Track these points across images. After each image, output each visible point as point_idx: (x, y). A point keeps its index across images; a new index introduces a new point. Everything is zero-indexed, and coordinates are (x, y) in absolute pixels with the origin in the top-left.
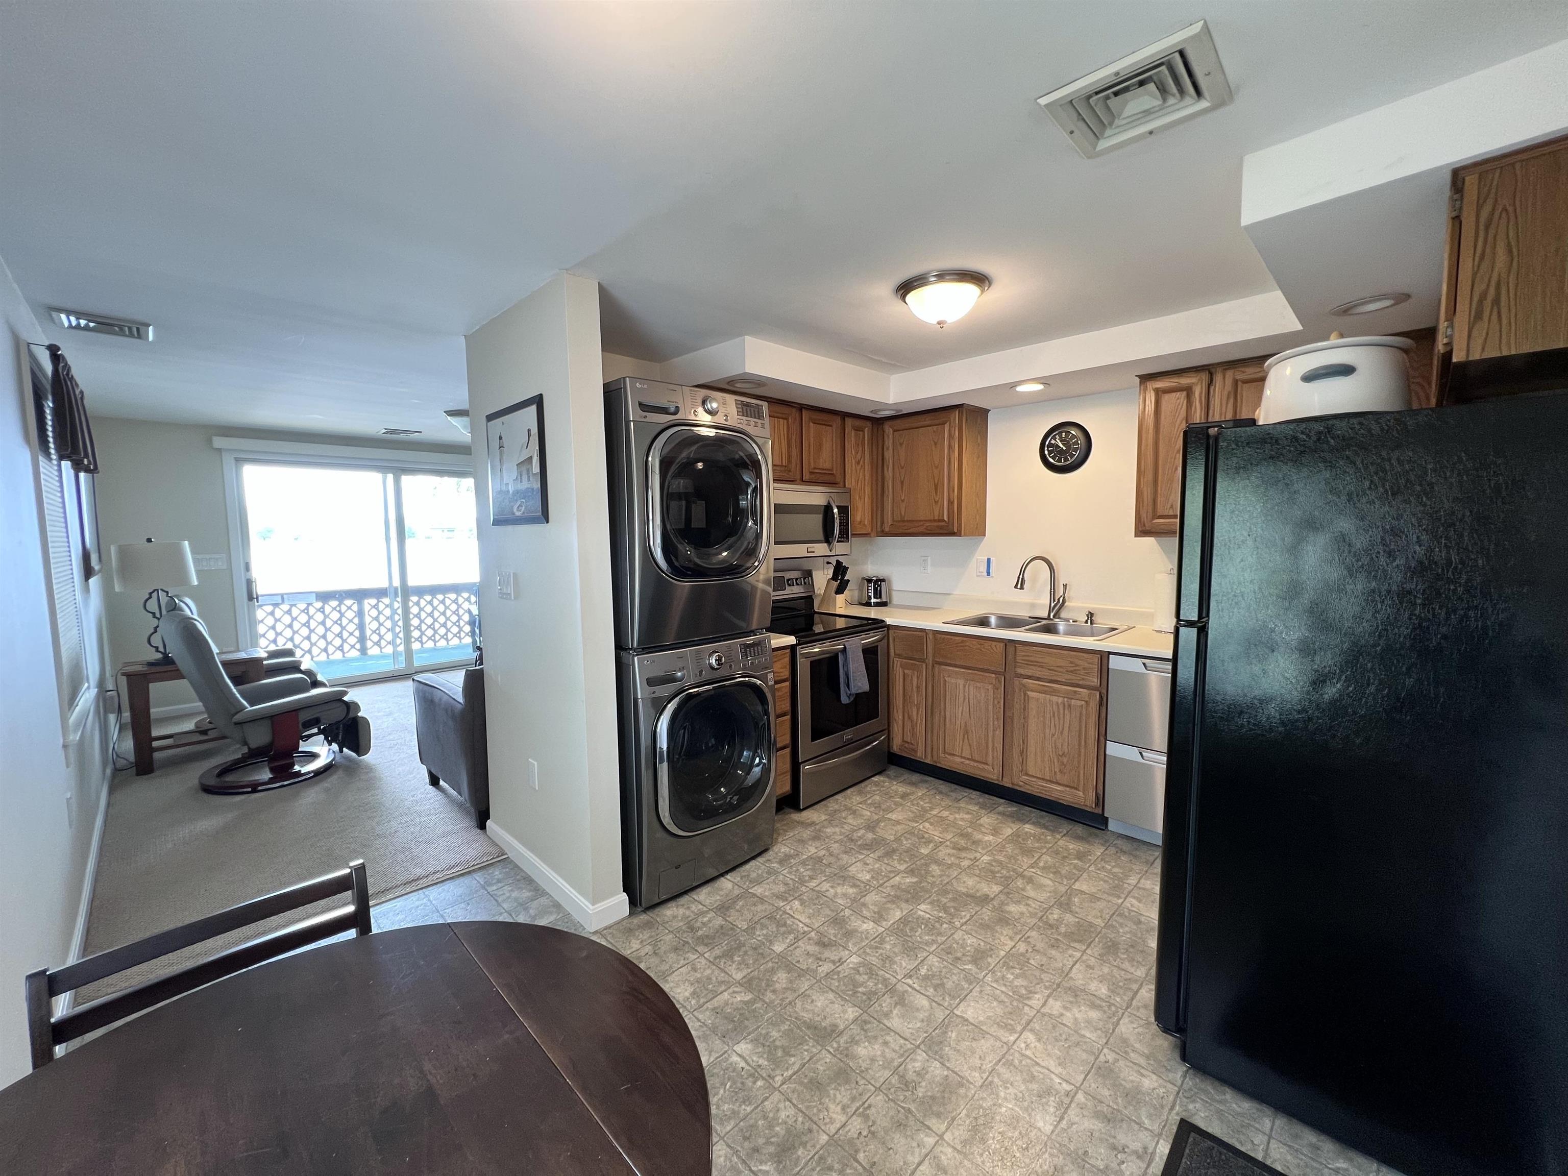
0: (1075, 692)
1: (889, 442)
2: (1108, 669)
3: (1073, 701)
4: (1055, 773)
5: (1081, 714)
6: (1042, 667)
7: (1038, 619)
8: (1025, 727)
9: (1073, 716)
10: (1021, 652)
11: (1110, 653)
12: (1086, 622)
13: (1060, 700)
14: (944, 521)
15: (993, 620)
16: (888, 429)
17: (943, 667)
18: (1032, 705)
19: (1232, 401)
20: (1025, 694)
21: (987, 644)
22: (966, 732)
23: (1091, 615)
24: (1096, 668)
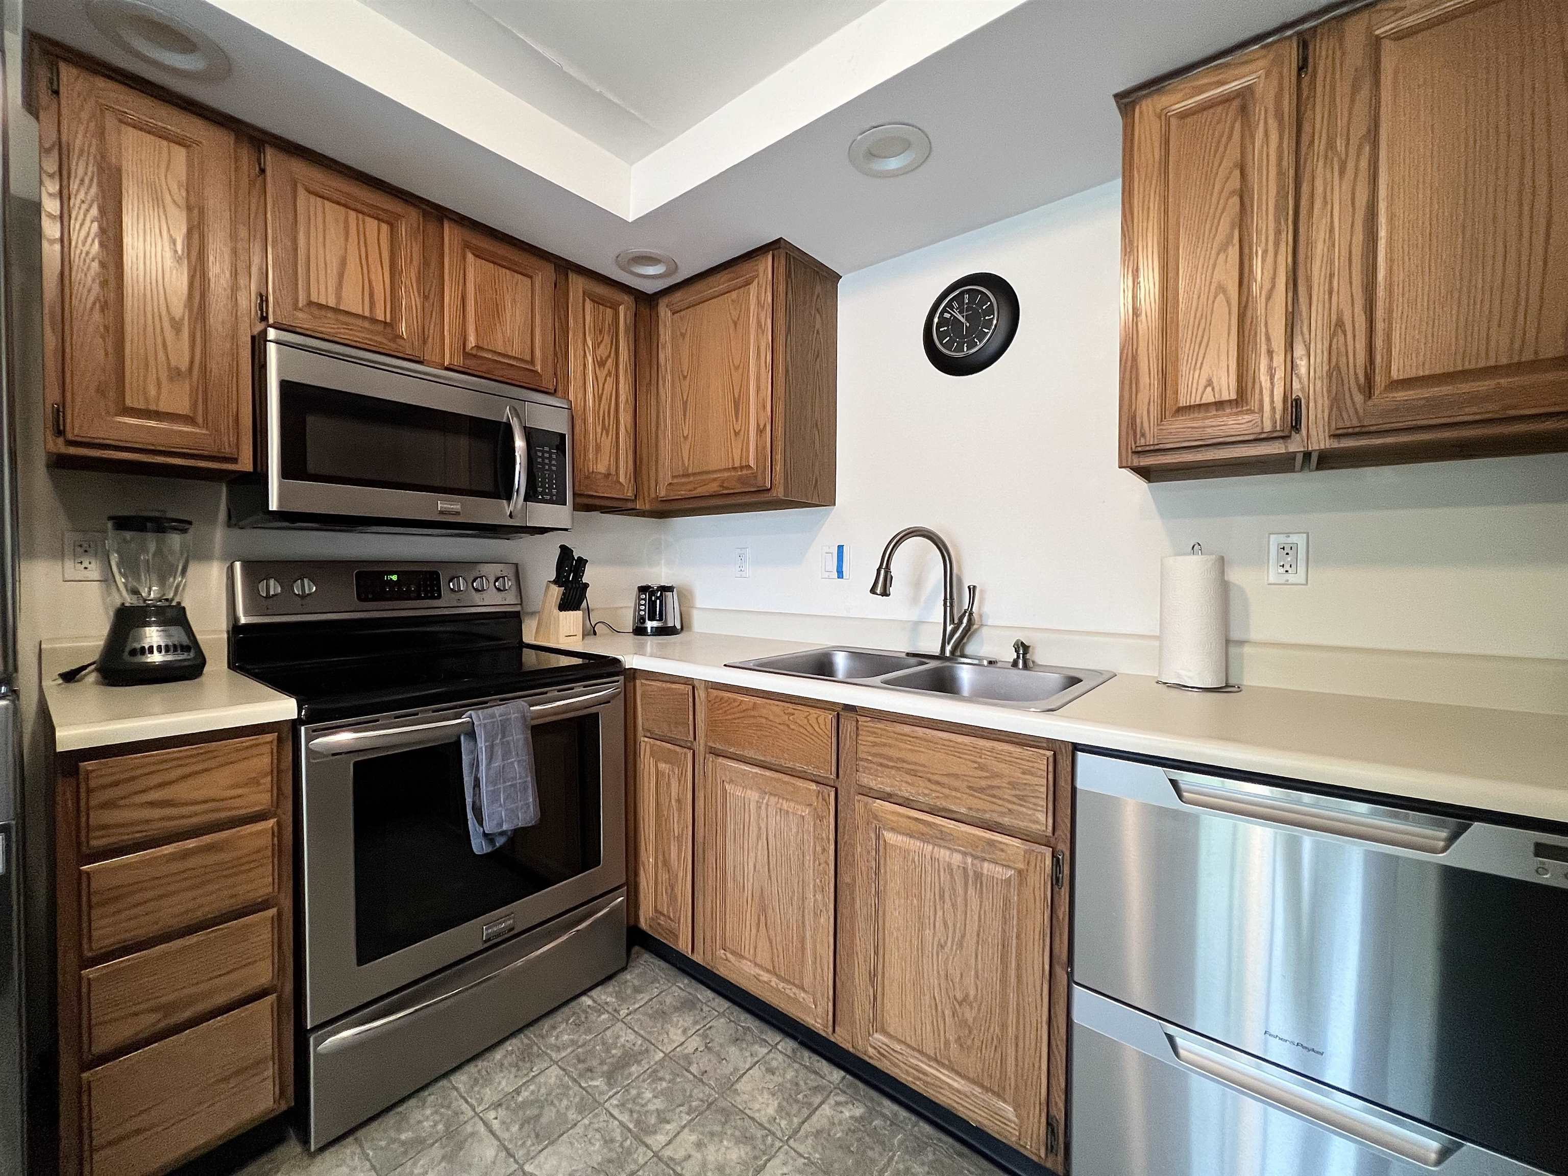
0: (991, 843)
1: (665, 334)
2: (1074, 789)
3: (986, 865)
4: (947, 1043)
5: (1007, 901)
6: (913, 773)
7: (922, 657)
8: (877, 916)
9: (987, 905)
10: (870, 732)
11: (1076, 747)
12: (1015, 664)
13: (957, 858)
14: (748, 467)
15: (841, 661)
16: (664, 311)
17: (720, 760)
18: (894, 865)
19: (1364, 93)
20: (878, 838)
21: (801, 713)
22: (763, 909)
23: (1022, 648)
24: (1040, 784)
